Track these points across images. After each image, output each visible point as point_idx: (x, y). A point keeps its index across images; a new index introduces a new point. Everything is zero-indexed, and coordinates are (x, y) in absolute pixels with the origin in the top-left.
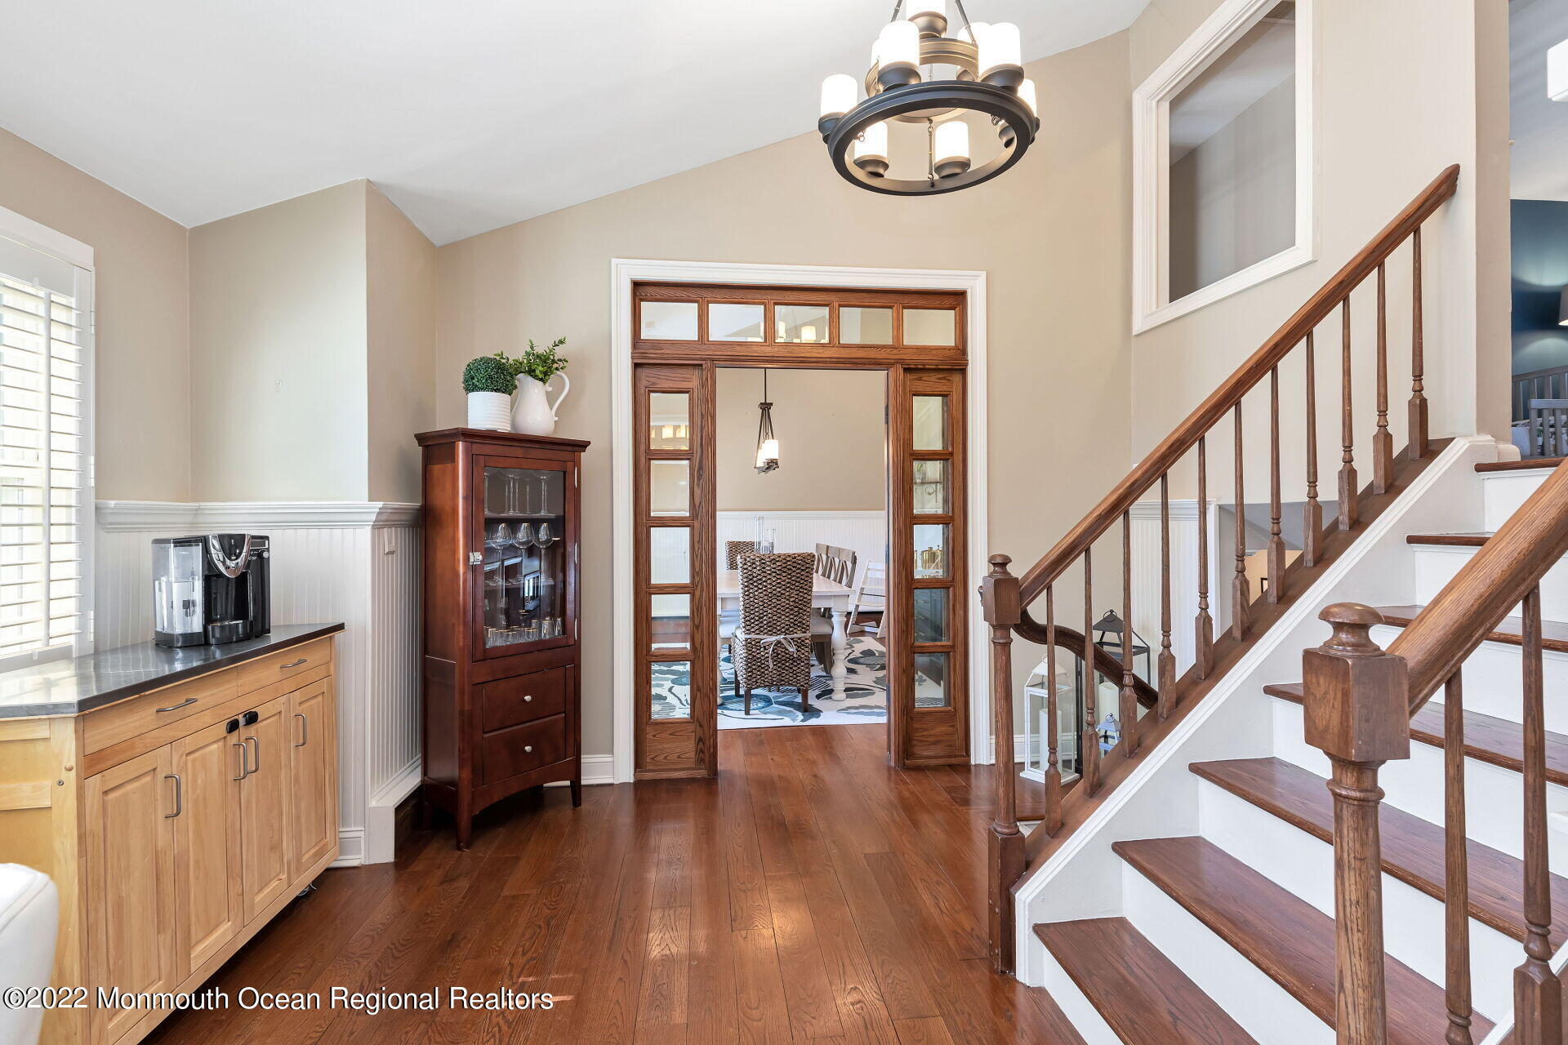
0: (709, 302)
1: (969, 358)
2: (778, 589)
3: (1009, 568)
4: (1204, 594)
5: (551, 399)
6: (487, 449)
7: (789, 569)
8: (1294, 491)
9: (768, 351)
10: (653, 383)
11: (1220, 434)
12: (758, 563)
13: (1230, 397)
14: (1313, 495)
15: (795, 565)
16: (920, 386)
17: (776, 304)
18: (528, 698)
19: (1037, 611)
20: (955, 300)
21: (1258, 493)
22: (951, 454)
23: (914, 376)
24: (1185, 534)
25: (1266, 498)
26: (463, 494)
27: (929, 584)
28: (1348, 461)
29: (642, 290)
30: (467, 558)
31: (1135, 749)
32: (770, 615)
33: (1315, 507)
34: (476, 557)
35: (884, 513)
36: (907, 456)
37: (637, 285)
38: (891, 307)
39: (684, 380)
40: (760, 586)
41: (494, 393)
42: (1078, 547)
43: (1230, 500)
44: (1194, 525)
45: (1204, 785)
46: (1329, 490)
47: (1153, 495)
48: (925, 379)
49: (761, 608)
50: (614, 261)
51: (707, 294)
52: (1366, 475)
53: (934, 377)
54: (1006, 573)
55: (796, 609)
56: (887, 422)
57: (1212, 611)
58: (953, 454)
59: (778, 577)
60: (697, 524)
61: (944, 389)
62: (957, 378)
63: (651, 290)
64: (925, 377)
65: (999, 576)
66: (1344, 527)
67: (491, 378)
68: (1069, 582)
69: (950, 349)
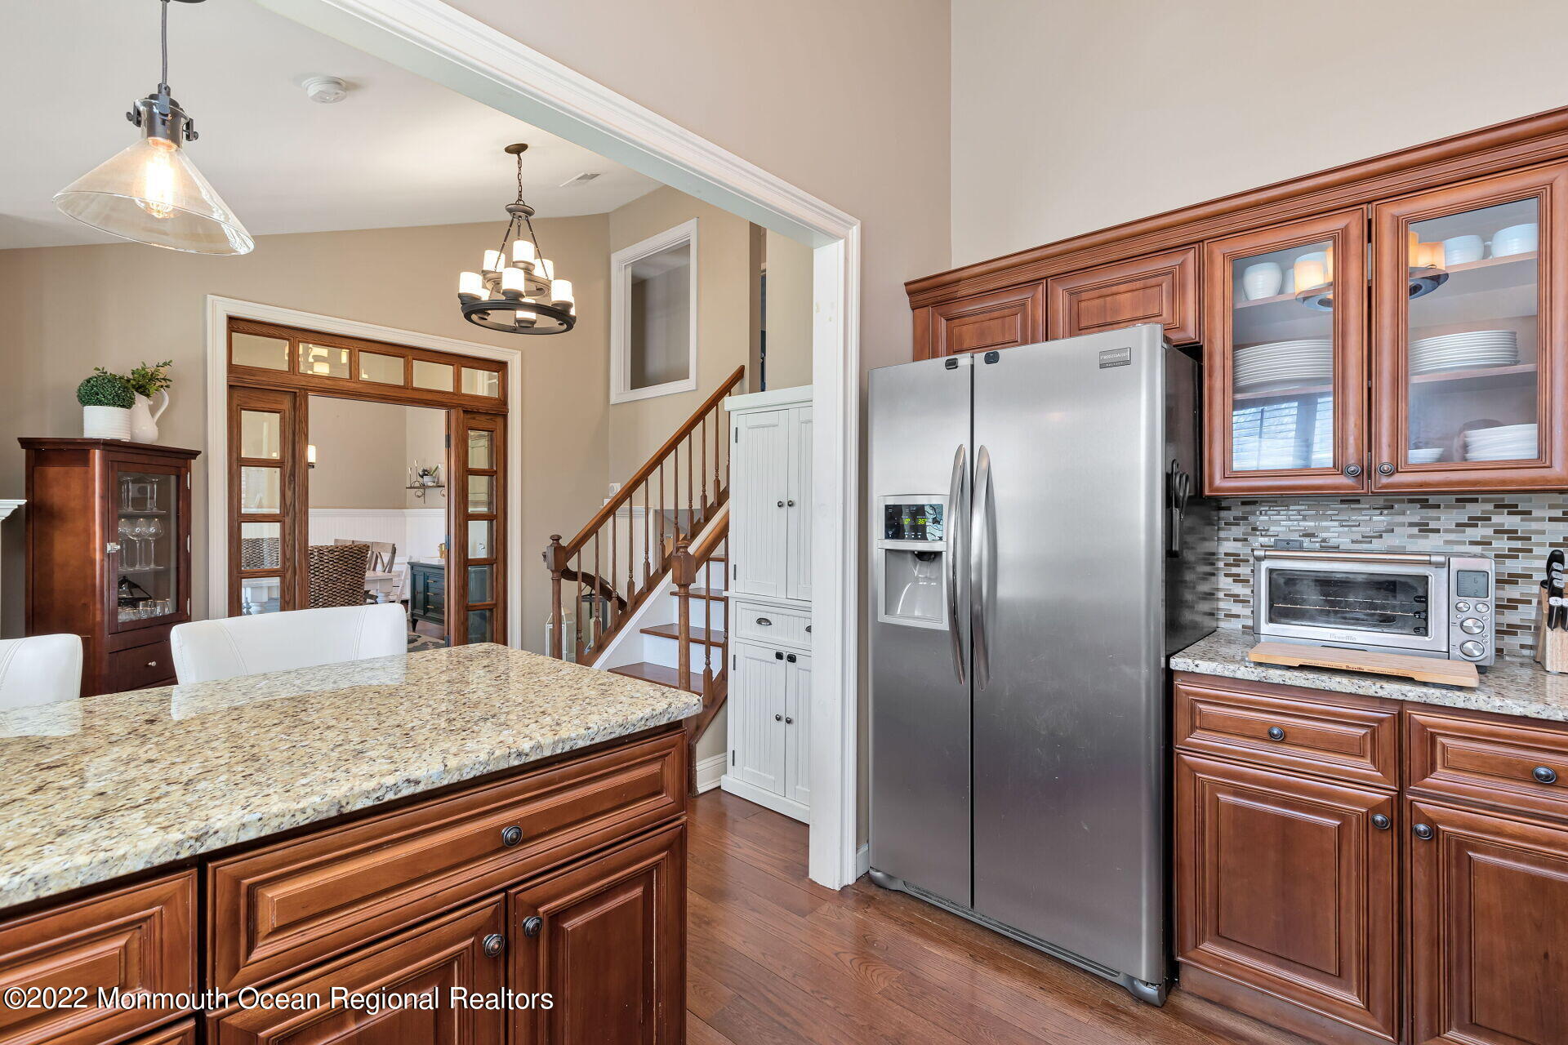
0: (299, 342)
1: (509, 408)
2: (335, 575)
3: (560, 541)
4: (647, 553)
5: (153, 410)
6: (121, 457)
7: (346, 558)
8: (683, 505)
9: (352, 386)
10: (246, 403)
11: (654, 477)
12: (316, 554)
13: (659, 460)
14: (691, 506)
15: (351, 554)
16: (473, 423)
17: (360, 351)
18: (153, 664)
19: (572, 565)
20: (500, 367)
21: (669, 505)
22: (496, 472)
23: (469, 416)
24: (639, 524)
25: (672, 507)
26: (100, 493)
27: (478, 562)
28: (704, 491)
29: (235, 324)
30: (104, 548)
31: (618, 627)
32: (326, 598)
33: (691, 512)
34: (112, 547)
35: (443, 512)
36: (465, 472)
37: (231, 319)
38: (453, 365)
39: (276, 402)
40: (317, 573)
41: (120, 409)
42: (593, 530)
43: (659, 508)
44: (643, 520)
45: (646, 637)
46: (697, 505)
47: (626, 505)
48: (477, 418)
49: (317, 591)
50: (210, 298)
51: (299, 335)
52: (711, 500)
53: (483, 418)
54: (558, 543)
55: (351, 591)
56: (448, 445)
57: (651, 560)
58: (497, 473)
59: (335, 564)
60: (288, 520)
61: (490, 427)
62: (500, 420)
63: (242, 325)
64: (478, 417)
65: (556, 545)
66: (702, 521)
67: (118, 395)
68: (588, 548)
69: (496, 399)
